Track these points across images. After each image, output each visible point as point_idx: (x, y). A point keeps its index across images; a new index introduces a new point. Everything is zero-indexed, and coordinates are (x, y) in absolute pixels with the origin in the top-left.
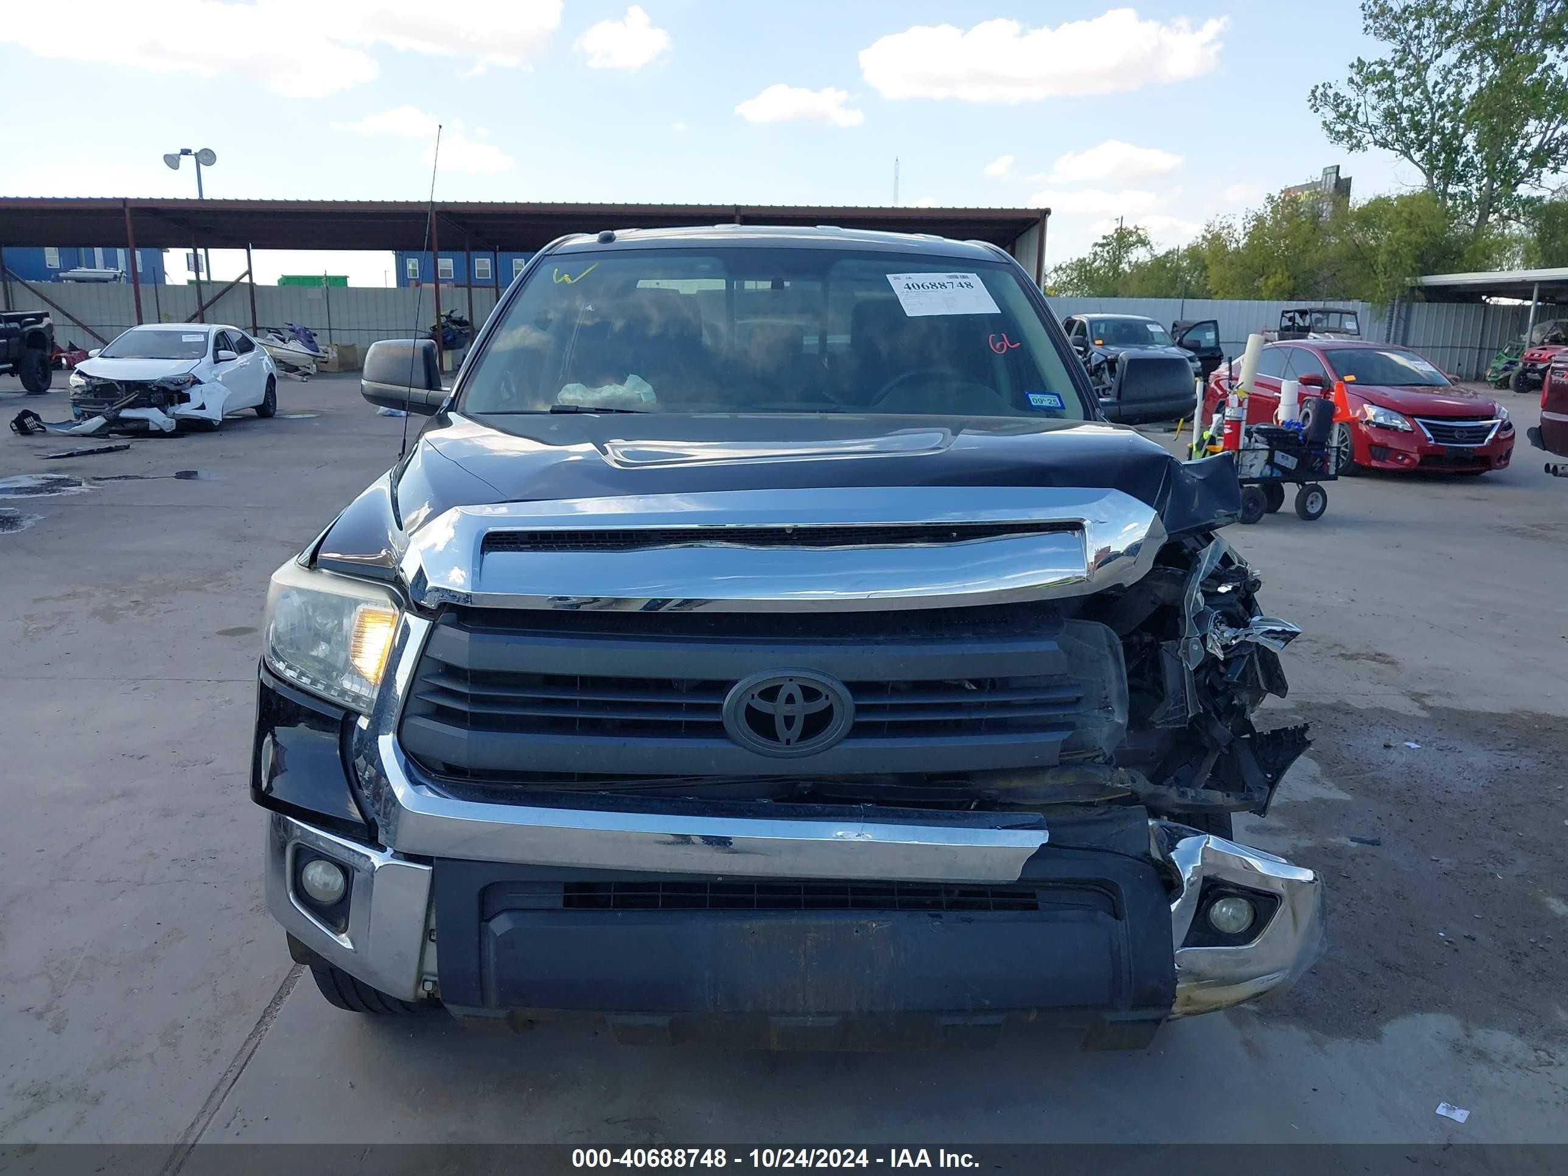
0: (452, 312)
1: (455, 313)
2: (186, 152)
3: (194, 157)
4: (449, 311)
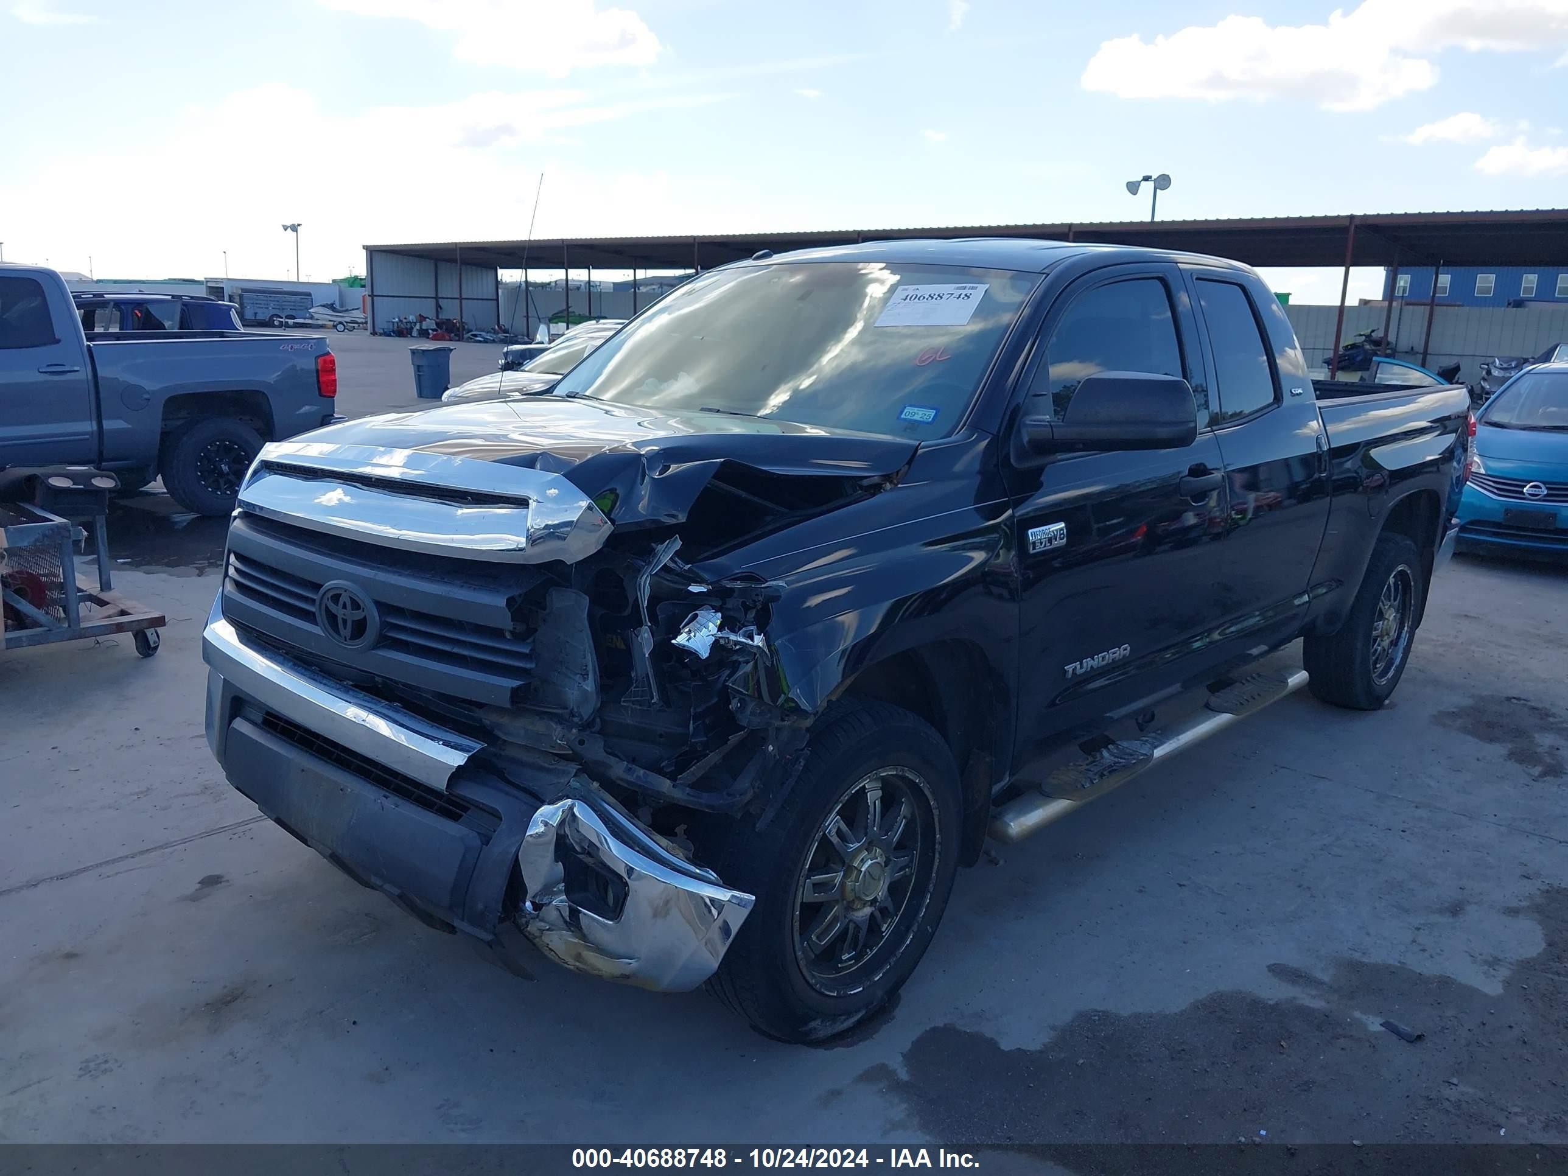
0: (1373, 331)
1: (1375, 332)
2: (1147, 179)
3: (1153, 182)
4: (1369, 331)
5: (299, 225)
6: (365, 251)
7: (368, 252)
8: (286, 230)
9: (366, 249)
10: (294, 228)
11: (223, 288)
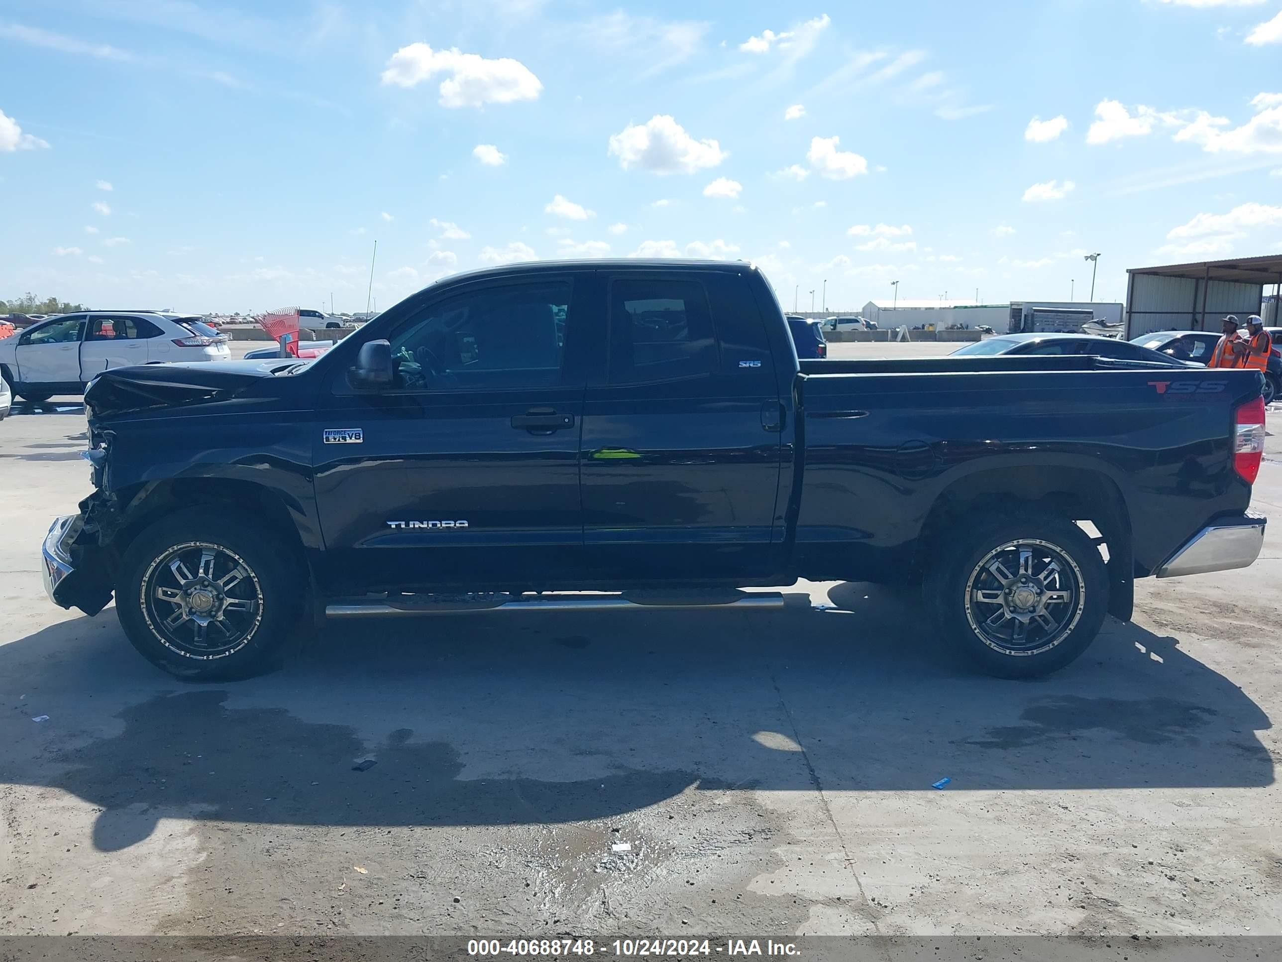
5: (1098, 255)
6: (1128, 274)
7: (1131, 275)
8: (1086, 260)
9: (1130, 272)
10: (1094, 258)
11: (1021, 309)
